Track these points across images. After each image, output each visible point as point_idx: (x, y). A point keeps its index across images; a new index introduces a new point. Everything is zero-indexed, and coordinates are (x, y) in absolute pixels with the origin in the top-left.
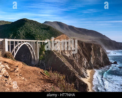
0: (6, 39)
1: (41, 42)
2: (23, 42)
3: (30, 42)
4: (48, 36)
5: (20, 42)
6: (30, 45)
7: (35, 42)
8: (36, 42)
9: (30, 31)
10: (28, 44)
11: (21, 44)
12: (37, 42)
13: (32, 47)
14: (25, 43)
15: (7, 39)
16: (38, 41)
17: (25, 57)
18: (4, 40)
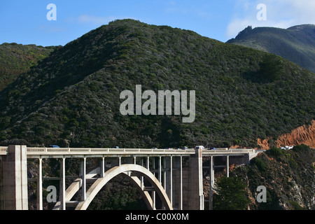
0: (17, 148)
1: (220, 161)
2: (112, 162)
3: (154, 163)
4: (263, 121)
5: (95, 164)
6: (152, 176)
7: (186, 158)
8: (189, 161)
10: (139, 174)
11: (99, 176)
12: (196, 156)
13: (163, 191)
14: (124, 169)
15: (24, 147)
18: (11, 156)
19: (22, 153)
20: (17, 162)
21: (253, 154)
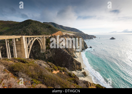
2: (35, 37)
4: (50, 33)
8: (43, 37)
9: (36, 28)
10: (38, 39)
14: (36, 38)
16: (45, 36)
17: (35, 48)
18: (22, 37)
19: (24, 37)
20: (23, 38)
21: (50, 36)
